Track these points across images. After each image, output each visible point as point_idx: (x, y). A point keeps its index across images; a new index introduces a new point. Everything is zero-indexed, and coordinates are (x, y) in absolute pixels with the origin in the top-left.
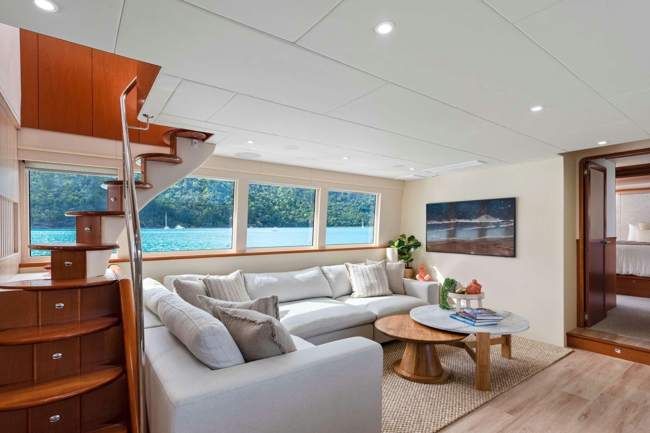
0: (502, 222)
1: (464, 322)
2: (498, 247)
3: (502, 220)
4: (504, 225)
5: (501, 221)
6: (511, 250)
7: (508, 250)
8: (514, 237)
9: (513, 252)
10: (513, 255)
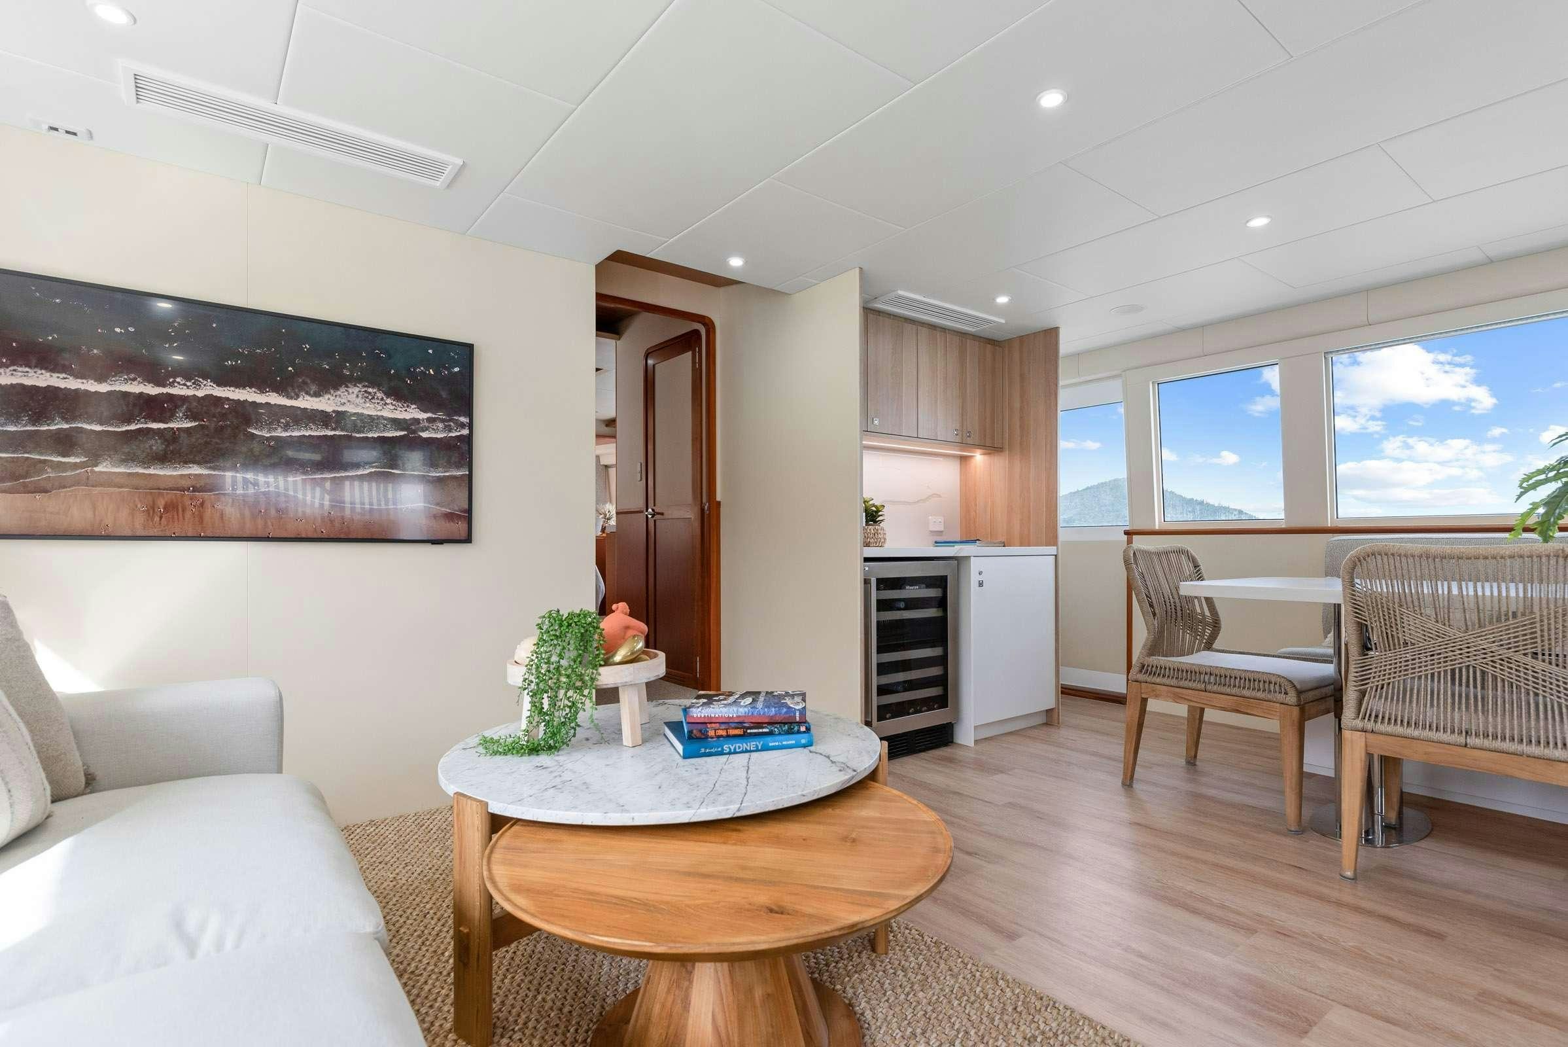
0: (429, 420)
3: (429, 415)
4: (436, 430)
5: (425, 415)
6: (459, 517)
7: (450, 517)
8: (470, 477)
9: (465, 526)
10: (464, 535)
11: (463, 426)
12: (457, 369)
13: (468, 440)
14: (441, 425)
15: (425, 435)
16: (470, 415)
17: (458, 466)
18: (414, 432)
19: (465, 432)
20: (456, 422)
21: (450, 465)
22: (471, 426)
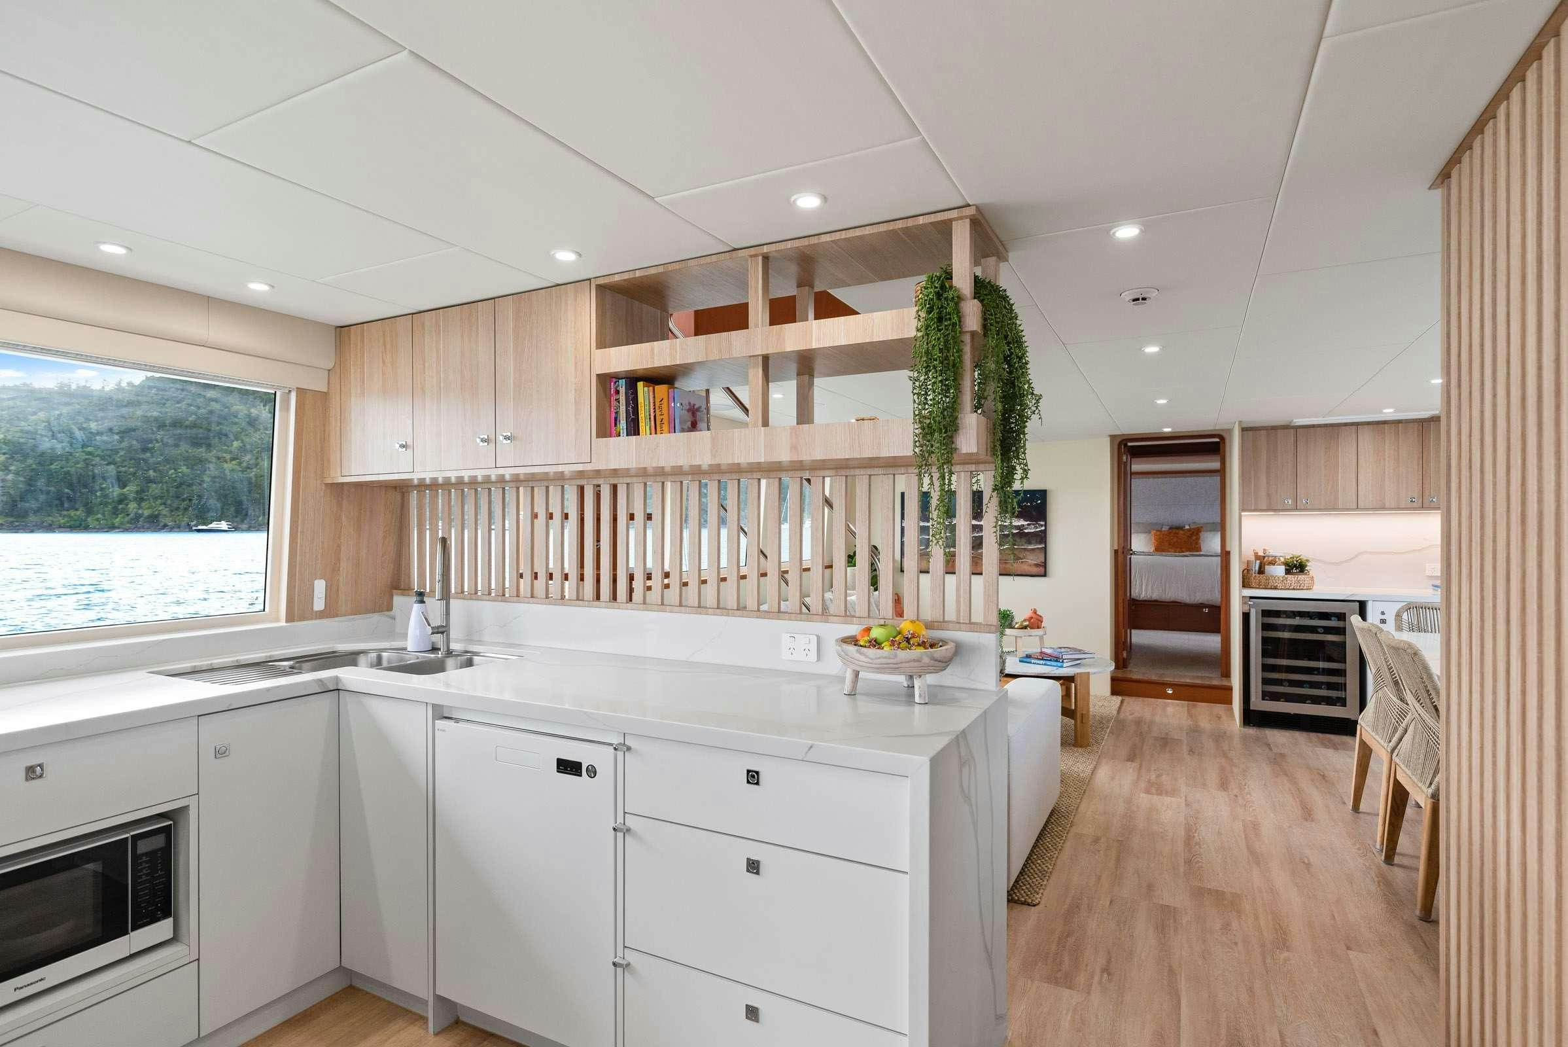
0: (1028, 525)
1: (1045, 665)
2: (1022, 562)
3: (1028, 522)
4: (1031, 529)
5: (1026, 523)
6: (1040, 565)
7: (1037, 565)
8: (1045, 548)
9: (1043, 569)
10: (1043, 573)
11: (1042, 526)
12: (1039, 502)
13: (1045, 532)
14: (1033, 526)
15: (1026, 531)
16: (1045, 519)
17: (1040, 543)
18: (1022, 530)
19: (1043, 528)
20: (1039, 524)
21: (1037, 543)
22: (1045, 525)
